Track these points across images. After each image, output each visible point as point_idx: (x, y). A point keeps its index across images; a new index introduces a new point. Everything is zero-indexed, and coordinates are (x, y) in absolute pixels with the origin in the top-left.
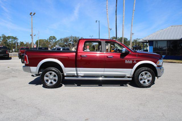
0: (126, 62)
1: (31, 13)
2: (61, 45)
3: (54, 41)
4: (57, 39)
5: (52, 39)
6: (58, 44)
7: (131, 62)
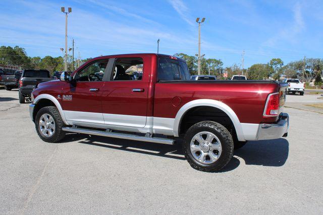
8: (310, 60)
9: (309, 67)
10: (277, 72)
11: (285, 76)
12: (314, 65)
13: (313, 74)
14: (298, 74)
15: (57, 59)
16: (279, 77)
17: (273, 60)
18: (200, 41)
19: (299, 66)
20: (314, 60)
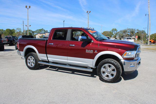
0: (87, 51)
1: (88, 11)
2: (120, 35)
3: (115, 32)
4: (118, 31)
5: (114, 31)
6: (118, 35)
7: (92, 52)
8: (129, 29)
9: (128, 32)
10: (115, 35)
11: (118, 36)
12: (130, 31)
13: (130, 35)
14: (124, 35)
15: (12, 30)
16: (116, 37)
17: (113, 29)
18: (88, 21)
19: (125, 32)
20: (131, 29)
